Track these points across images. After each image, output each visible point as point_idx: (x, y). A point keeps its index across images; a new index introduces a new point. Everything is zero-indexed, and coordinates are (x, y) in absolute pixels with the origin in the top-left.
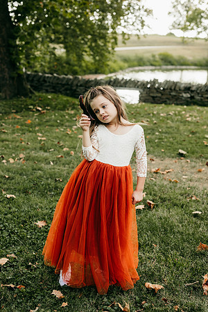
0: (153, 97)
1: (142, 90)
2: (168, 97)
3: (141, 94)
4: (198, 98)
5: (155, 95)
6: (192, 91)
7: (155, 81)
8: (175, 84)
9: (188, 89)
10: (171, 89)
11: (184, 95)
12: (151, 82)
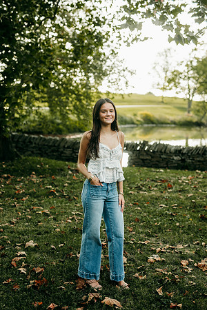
0: (143, 160)
1: (131, 153)
2: (158, 159)
3: (130, 156)
4: (188, 161)
6: (183, 154)
7: (145, 143)
8: (166, 147)
9: (178, 151)
10: (161, 152)
11: (175, 158)
12: (141, 144)
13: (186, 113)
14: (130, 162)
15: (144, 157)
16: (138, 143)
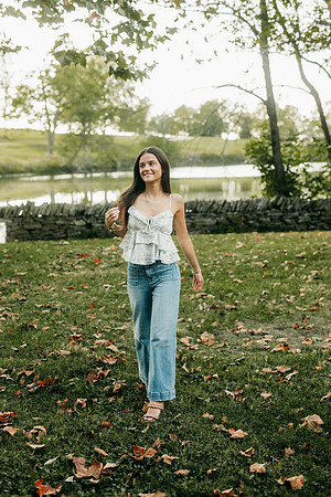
0: (30, 230)
1: (10, 221)
2: (53, 227)
3: (8, 226)
4: (97, 225)
5: (32, 227)
6: (88, 216)
7: (30, 206)
8: (62, 207)
9: (81, 213)
10: (55, 216)
11: (77, 223)
12: (23, 207)
13: (47, 154)
14: (8, 235)
15: (29, 226)
16: (19, 206)
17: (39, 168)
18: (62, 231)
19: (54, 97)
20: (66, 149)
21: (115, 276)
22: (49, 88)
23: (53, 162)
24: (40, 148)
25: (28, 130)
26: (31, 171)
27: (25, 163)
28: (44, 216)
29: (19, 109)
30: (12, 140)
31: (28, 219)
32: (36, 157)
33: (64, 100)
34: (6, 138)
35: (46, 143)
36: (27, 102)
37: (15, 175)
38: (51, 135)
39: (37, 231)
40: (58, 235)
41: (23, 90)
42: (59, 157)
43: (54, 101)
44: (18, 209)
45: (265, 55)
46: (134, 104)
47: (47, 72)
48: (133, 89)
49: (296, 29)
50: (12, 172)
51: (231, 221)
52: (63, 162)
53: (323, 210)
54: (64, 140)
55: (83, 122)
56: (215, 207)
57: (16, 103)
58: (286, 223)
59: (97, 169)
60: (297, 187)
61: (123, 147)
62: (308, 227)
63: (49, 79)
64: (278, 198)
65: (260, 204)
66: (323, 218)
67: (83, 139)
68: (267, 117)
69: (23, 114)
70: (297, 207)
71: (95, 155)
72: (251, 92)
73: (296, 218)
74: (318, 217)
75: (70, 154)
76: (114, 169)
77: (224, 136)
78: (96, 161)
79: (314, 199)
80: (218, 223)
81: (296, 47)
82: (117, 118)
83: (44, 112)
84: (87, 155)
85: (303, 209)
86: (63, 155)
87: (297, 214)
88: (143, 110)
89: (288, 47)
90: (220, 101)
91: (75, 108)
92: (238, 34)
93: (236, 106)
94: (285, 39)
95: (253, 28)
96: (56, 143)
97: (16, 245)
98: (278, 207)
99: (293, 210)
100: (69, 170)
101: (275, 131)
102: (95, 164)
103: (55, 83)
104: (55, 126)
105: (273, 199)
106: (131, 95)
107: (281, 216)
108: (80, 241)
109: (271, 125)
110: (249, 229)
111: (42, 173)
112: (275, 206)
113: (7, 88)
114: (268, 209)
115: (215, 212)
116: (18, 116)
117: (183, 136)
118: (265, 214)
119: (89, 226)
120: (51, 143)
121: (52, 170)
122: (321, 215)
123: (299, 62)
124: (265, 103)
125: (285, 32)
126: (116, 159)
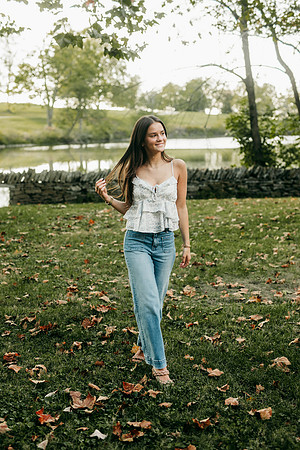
0: (31, 195)
1: (13, 187)
2: (51, 192)
5: (33, 192)
6: (83, 183)
7: (31, 172)
8: (59, 174)
9: (77, 180)
10: (54, 182)
12: (25, 174)
13: (46, 126)
14: (12, 199)
15: (31, 191)
16: (21, 173)
17: (39, 139)
18: (60, 196)
19: (53, 74)
20: (63, 122)
21: (107, 236)
22: (48, 66)
23: (51, 134)
24: (40, 121)
25: (29, 105)
26: (32, 142)
27: (27, 134)
28: (44, 182)
29: (21, 86)
30: (14, 114)
31: (30, 185)
32: (36, 130)
33: (62, 78)
34: (9, 111)
35: (45, 116)
36: (28, 79)
37: (17, 146)
38: (50, 110)
39: (37, 196)
40: (57, 199)
41: (25, 68)
42: (57, 129)
43: (53, 79)
44: (20, 175)
45: (245, 37)
46: (125, 81)
47: (47, 51)
48: (125, 68)
49: (274, 14)
50: (14, 143)
51: (212, 189)
52: (61, 133)
53: (296, 178)
54: (62, 114)
55: (79, 98)
56: (198, 175)
57: (19, 79)
58: (262, 190)
59: (91, 140)
60: (272, 157)
61: (115, 120)
62: (282, 193)
63: (49, 58)
64: (255, 168)
65: (239, 173)
66: (295, 186)
67: (80, 113)
68: (246, 94)
69: (24, 89)
70: (272, 175)
71: (90, 128)
72: (232, 71)
73: (271, 186)
74: (291, 185)
75: (67, 127)
76: (107, 140)
77: (207, 111)
78: (91, 133)
79: (288, 168)
80: (200, 190)
81: (273, 30)
82: (110, 94)
83: (44, 88)
84: (83, 127)
85: (277, 177)
86: (61, 128)
87: (272, 182)
88: (133, 87)
89: (266, 31)
90: (204, 79)
91: (72, 85)
92: (220, 18)
93: (218, 84)
94: (263, 23)
95: (234, 13)
96: (54, 117)
97: (19, 208)
98: (255, 176)
99: (268, 178)
100: (66, 141)
101: (253, 107)
102: (90, 136)
103: (53, 62)
104: (54, 101)
105: (250, 169)
106: (123, 74)
107: (258, 184)
108: (76, 205)
109: (250, 101)
110: (228, 195)
111: (42, 144)
112: (252, 174)
113: (10, 66)
114: (246, 177)
115: (198, 180)
116: (20, 92)
117: (169, 111)
118: (244, 182)
119: (84, 191)
120: (50, 116)
121: (51, 141)
122: (294, 183)
123: (276, 44)
124: (244, 81)
125: (264, 17)
126: (108, 131)
